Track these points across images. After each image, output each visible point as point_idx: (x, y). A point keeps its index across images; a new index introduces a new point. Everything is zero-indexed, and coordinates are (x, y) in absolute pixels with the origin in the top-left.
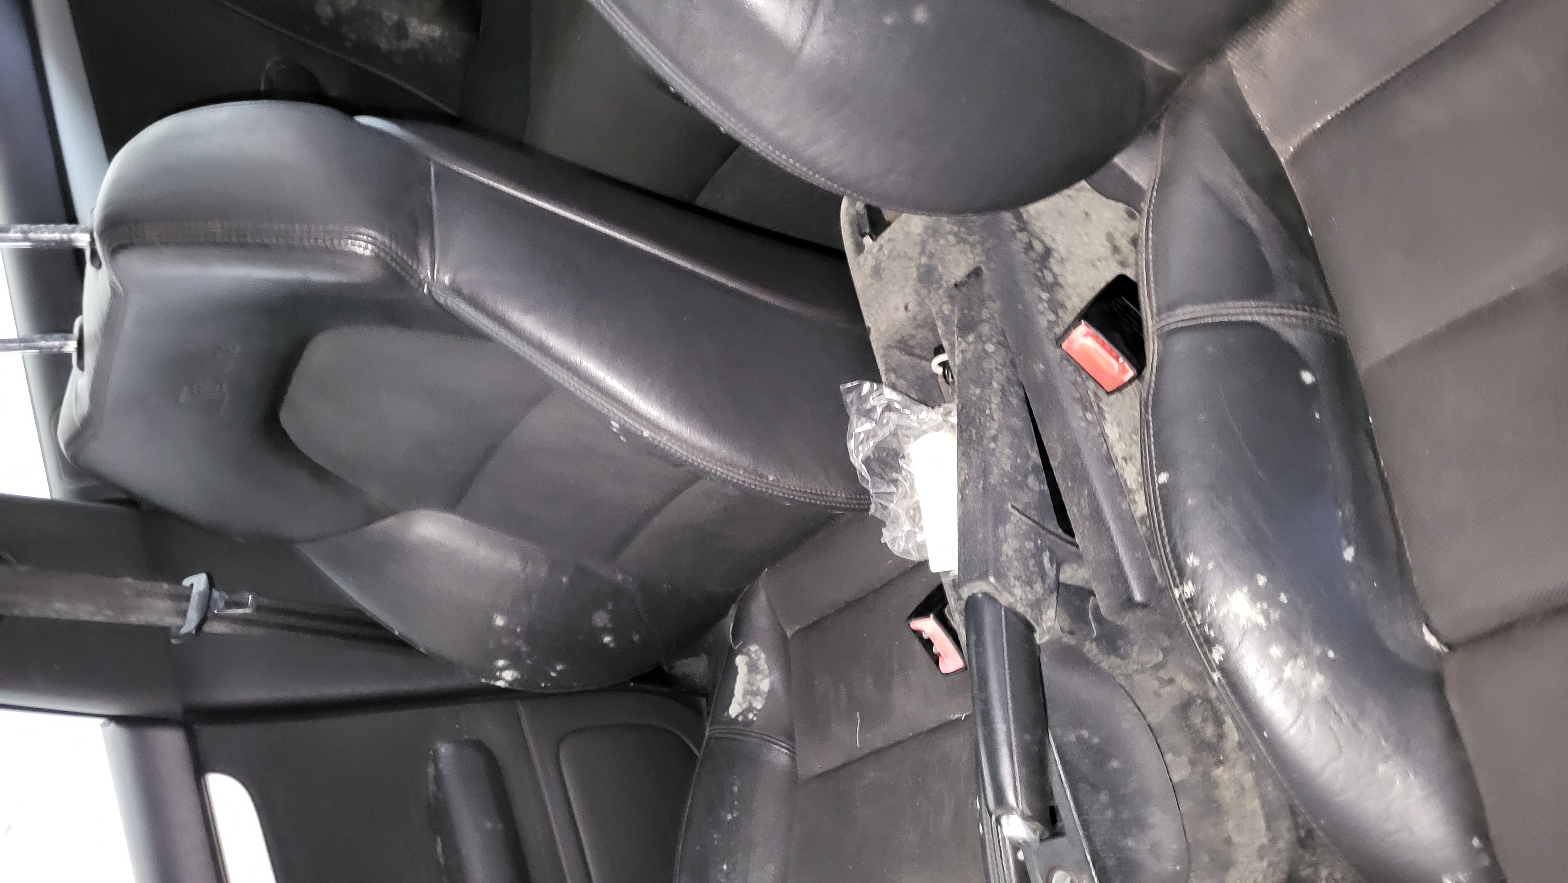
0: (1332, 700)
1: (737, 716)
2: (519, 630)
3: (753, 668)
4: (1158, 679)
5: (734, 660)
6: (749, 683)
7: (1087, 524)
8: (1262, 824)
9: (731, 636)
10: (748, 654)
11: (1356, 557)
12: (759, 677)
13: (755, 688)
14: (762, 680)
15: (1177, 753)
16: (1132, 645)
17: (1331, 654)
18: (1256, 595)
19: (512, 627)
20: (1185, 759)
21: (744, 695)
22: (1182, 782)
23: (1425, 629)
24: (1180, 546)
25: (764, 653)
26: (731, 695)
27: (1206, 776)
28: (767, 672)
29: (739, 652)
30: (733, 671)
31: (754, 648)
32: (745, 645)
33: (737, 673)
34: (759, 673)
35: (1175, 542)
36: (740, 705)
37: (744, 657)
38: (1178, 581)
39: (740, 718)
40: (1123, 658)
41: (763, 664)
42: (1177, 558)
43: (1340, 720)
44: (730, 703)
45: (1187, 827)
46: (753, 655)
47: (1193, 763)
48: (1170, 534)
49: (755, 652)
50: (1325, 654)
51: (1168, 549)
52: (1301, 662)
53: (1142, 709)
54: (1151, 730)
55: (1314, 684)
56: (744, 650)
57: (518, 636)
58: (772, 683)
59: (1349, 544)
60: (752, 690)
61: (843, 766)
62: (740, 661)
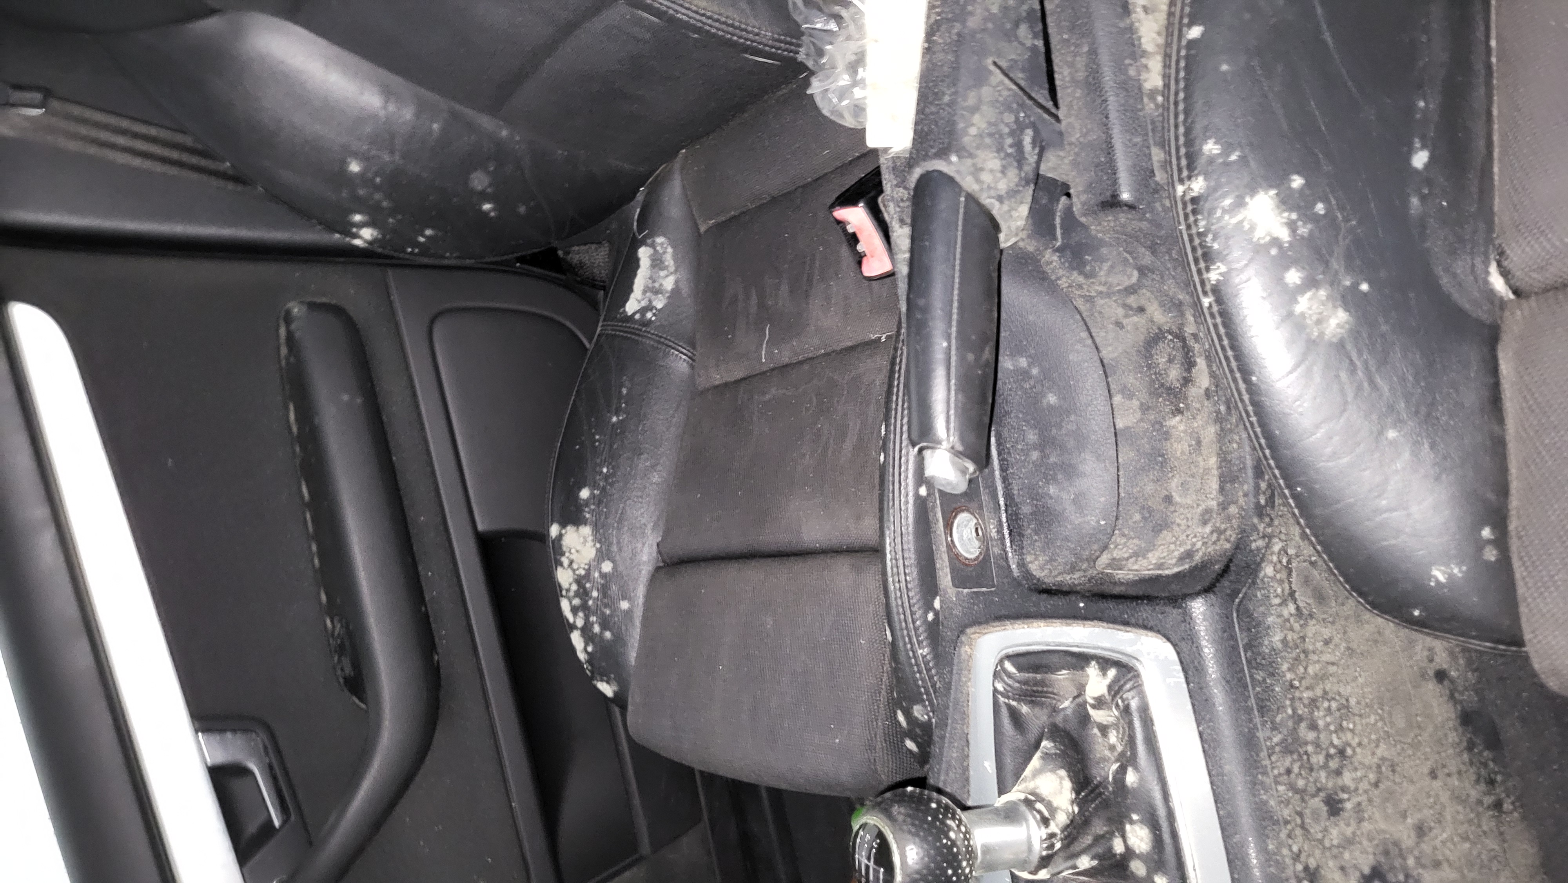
0: (1349, 346)
1: (634, 314)
2: (378, 180)
3: (657, 263)
4: (1125, 306)
5: (636, 252)
6: (651, 278)
7: (1078, 93)
8: (1214, 484)
9: (635, 224)
10: (653, 246)
11: (1427, 166)
12: (663, 273)
13: (657, 285)
14: (667, 276)
15: (1129, 394)
16: (1102, 262)
17: (1364, 287)
18: (1286, 201)
19: (370, 175)
20: (1136, 403)
21: (644, 292)
22: (1127, 428)
23: (1493, 268)
24: (1198, 127)
25: (672, 247)
26: (630, 290)
27: (1158, 424)
28: (672, 269)
29: (643, 243)
30: (633, 264)
31: (660, 240)
32: (651, 235)
33: (638, 266)
34: (662, 269)
35: (1193, 122)
36: (639, 302)
37: (648, 248)
38: (1185, 173)
39: (637, 316)
40: (1087, 276)
41: (669, 259)
42: (1190, 142)
43: (1353, 371)
44: (627, 300)
45: (1122, 480)
46: (658, 248)
47: (1145, 408)
48: (1187, 112)
49: (662, 244)
50: (1355, 285)
51: (1181, 130)
52: (1322, 293)
53: (1098, 340)
54: (1103, 366)
55: (1333, 322)
56: (649, 241)
57: (377, 188)
58: (677, 282)
59: (1424, 147)
60: (654, 287)
61: (744, 379)
62: (644, 253)
